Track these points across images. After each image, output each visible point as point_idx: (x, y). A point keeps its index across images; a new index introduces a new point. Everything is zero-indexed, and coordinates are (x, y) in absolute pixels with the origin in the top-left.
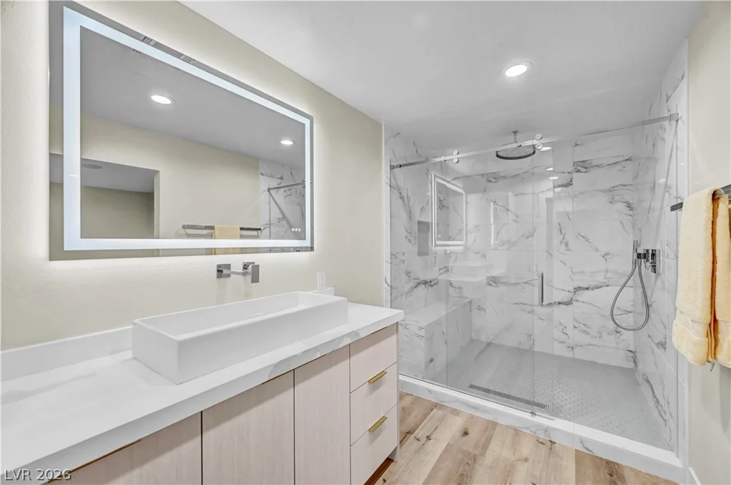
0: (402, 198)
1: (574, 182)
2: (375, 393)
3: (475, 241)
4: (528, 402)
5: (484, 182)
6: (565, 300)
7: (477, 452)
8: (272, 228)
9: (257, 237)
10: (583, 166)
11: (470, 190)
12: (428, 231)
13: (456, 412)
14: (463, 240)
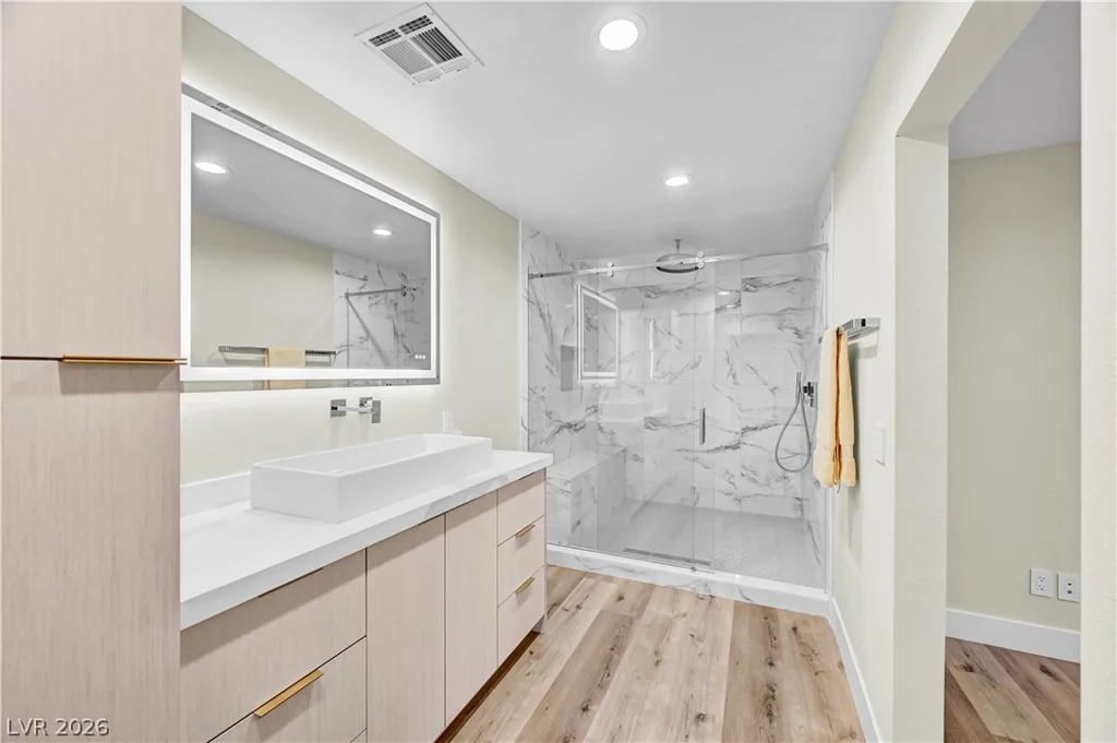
0: (542, 315)
1: (742, 303)
2: (522, 549)
3: (630, 372)
4: (688, 561)
5: (642, 296)
6: (733, 444)
7: (634, 614)
8: (351, 351)
9: (328, 365)
10: (752, 284)
11: (623, 306)
12: (573, 357)
13: (609, 579)
14: (614, 371)
